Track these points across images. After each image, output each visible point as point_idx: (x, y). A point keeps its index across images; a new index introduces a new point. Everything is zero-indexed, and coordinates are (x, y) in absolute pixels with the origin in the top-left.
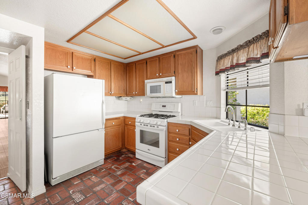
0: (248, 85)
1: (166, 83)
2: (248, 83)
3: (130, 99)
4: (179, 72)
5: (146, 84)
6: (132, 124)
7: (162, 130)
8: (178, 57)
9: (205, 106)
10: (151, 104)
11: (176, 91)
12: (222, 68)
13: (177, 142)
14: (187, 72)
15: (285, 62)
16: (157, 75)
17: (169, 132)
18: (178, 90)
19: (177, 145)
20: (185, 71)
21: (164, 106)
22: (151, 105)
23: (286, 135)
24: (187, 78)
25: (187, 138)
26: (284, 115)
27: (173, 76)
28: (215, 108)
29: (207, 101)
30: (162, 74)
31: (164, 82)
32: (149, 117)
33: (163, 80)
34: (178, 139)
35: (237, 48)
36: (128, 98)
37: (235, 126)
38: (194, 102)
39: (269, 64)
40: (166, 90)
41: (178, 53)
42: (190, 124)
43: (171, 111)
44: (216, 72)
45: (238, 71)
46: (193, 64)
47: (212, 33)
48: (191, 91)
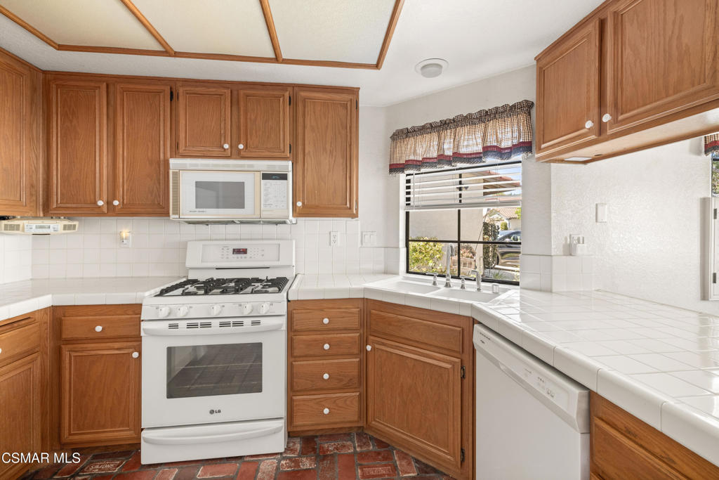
0: (460, 201)
1: (266, 176)
2: (460, 195)
3: (65, 227)
4: (306, 151)
5: (176, 175)
6: (110, 333)
7: (275, 330)
8: (304, 107)
9: (359, 245)
10: (183, 247)
11: (299, 204)
12: (412, 158)
13: (326, 355)
14: (331, 152)
15: (552, 164)
16: (226, 146)
17: (292, 330)
18: (303, 203)
19: (323, 364)
20: (325, 149)
21: (241, 251)
22: (186, 248)
23: (554, 291)
24: (329, 171)
25: (352, 338)
26: (551, 256)
27: (285, 158)
28: (383, 249)
29: (364, 233)
30: (246, 147)
31: (259, 176)
32: (206, 293)
33: (252, 166)
34: (327, 346)
35: (454, 120)
36: (56, 226)
37: (450, 286)
38: (332, 238)
39: (520, 162)
40: (266, 201)
41: (303, 94)
42: (362, 297)
43: (266, 264)
44: (390, 165)
45: (442, 169)
46: (348, 134)
47: (420, 71)
48: (344, 207)
